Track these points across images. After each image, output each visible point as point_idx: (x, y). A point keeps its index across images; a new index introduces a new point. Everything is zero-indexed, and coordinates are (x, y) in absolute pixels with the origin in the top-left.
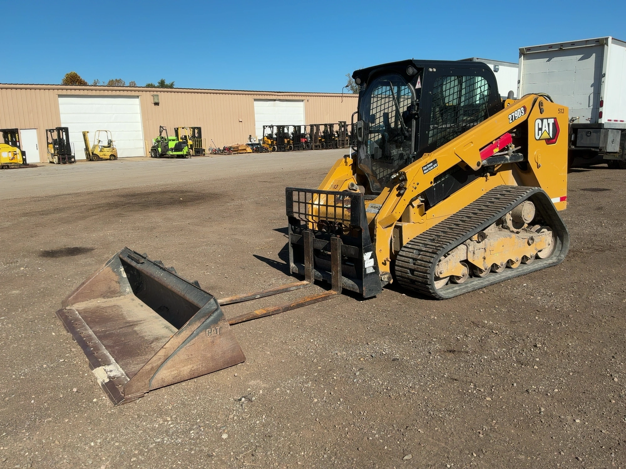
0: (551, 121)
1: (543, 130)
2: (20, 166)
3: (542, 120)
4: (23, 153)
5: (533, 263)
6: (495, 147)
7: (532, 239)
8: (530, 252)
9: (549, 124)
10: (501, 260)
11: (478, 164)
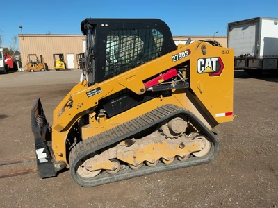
0: (215, 60)
1: (206, 66)
2: (64, 70)
3: (205, 60)
4: (65, 64)
5: (187, 161)
6: (161, 78)
7: (182, 144)
8: (184, 153)
9: (212, 62)
10: (152, 158)
11: (142, 90)
